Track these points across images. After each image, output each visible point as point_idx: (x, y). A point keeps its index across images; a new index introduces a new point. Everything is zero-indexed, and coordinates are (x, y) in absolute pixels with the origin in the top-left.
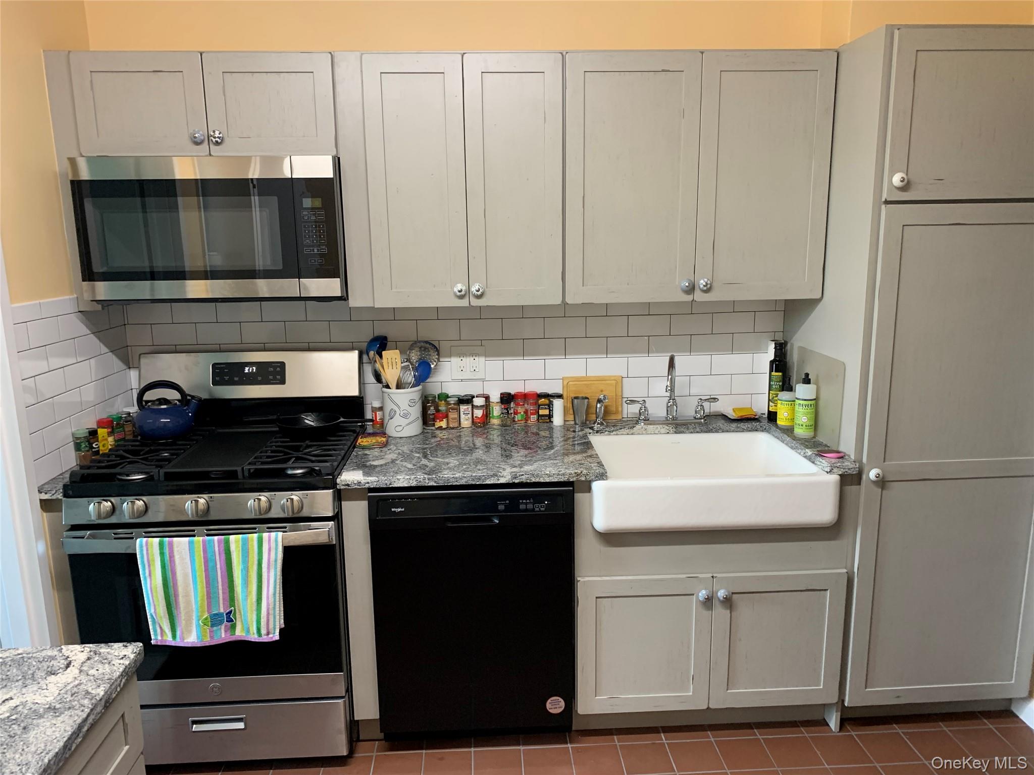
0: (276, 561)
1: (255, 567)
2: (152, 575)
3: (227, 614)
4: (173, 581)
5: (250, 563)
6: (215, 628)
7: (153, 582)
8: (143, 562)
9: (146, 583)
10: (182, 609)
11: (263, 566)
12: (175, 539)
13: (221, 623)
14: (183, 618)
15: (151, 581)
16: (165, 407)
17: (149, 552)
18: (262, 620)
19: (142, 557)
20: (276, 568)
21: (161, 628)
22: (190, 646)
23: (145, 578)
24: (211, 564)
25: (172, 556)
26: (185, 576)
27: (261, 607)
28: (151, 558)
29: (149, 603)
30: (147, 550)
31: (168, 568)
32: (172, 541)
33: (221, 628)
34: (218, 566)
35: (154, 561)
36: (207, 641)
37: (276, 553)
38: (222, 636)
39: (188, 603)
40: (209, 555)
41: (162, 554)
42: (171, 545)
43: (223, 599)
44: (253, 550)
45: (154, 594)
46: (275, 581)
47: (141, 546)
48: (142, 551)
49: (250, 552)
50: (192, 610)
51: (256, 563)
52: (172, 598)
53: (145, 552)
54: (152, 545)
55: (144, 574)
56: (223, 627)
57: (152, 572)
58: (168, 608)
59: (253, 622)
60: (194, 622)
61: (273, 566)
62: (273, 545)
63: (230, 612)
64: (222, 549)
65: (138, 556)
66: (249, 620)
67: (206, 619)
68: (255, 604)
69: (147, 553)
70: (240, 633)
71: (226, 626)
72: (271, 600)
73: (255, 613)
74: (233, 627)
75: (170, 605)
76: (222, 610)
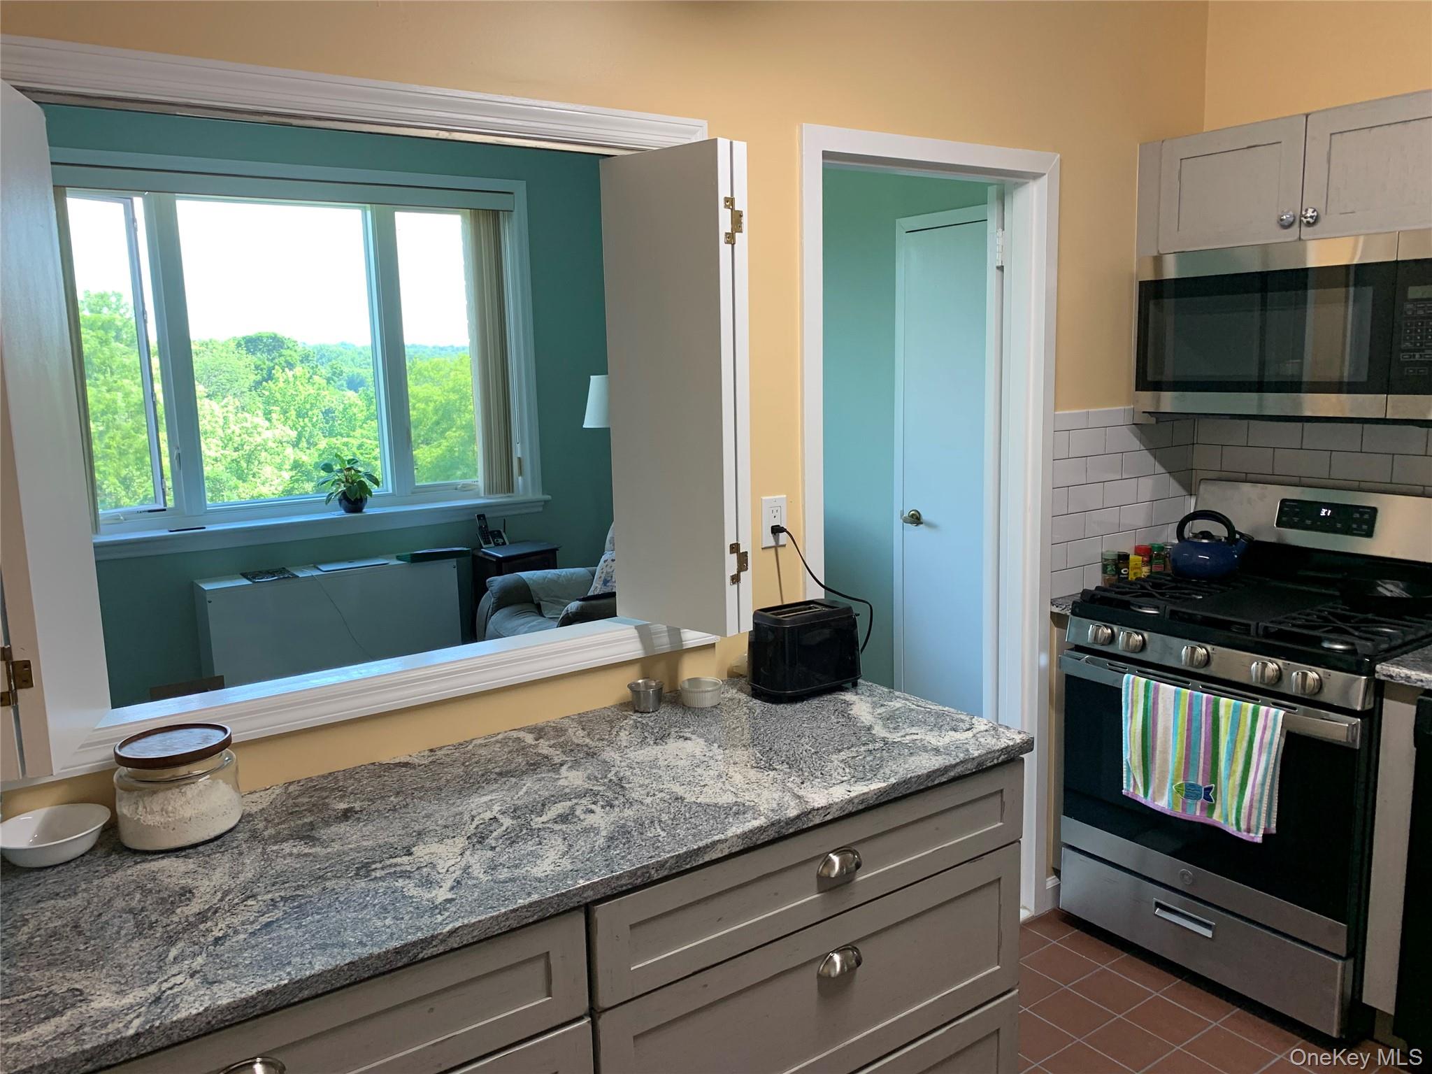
0: (1271, 743)
1: (1245, 744)
2: (1134, 718)
3: (1205, 789)
4: (1153, 731)
5: (1239, 737)
6: (1189, 801)
7: (1133, 724)
8: (1127, 701)
9: (1126, 725)
10: (1157, 765)
11: (1254, 745)
12: (1162, 685)
13: (1197, 797)
14: (1157, 776)
15: (1131, 723)
16: (1205, 541)
17: (1135, 691)
18: (1243, 810)
19: (1127, 695)
20: (1269, 753)
21: (1134, 779)
22: (1159, 810)
23: (1127, 718)
24: (1195, 724)
25: (1155, 703)
26: (1166, 729)
27: (1244, 794)
28: (1135, 698)
29: (1127, 748)
30: (1133, 689)
31: (1150, 714)
32: (1159, 686)
33: (1196, 804)
34: (1203, 730)
35: (1137, 702)
36: (1178, 812)
37: (1273, 735)
38: (1195, 812)
39: (1165, 761)
40: (1195, 713)
41: (1146, 697)
42: (1156, 689)
43: (1204, 771)
44: (1246, 722)
45: (1132, 739)
46: (1266, 769)
47: (1128, 683)
48: (1128, 688)
49: (1242, 724)
50: (1168, 771)
51: (1247, 738)
52: (1149, 750)
53: (1130, 690)
54: (1138, 685)
55: (1126, 714)
56: (1199, 803)
57: (1134, 714)
58: (1143, 759)
59: (1232, 809)
60: (1168, 785)
61: (1267, 750)
62: (1270, 724)
63: (1210, 789)
64: (1211, 710)
65: (1123, 693)
66: (1229, 806)
67: (1180, 785)
68: (1238, 789)
69: (1132, 693)
70: (1217, 818)
71: (1202, 804)
72: (1258, 790)
73: (1236, 799)
74: (1211, 808)
75: (1147, 757)
76: (1200, 783)
